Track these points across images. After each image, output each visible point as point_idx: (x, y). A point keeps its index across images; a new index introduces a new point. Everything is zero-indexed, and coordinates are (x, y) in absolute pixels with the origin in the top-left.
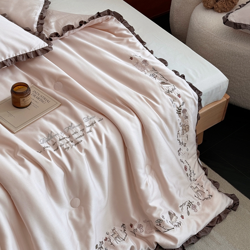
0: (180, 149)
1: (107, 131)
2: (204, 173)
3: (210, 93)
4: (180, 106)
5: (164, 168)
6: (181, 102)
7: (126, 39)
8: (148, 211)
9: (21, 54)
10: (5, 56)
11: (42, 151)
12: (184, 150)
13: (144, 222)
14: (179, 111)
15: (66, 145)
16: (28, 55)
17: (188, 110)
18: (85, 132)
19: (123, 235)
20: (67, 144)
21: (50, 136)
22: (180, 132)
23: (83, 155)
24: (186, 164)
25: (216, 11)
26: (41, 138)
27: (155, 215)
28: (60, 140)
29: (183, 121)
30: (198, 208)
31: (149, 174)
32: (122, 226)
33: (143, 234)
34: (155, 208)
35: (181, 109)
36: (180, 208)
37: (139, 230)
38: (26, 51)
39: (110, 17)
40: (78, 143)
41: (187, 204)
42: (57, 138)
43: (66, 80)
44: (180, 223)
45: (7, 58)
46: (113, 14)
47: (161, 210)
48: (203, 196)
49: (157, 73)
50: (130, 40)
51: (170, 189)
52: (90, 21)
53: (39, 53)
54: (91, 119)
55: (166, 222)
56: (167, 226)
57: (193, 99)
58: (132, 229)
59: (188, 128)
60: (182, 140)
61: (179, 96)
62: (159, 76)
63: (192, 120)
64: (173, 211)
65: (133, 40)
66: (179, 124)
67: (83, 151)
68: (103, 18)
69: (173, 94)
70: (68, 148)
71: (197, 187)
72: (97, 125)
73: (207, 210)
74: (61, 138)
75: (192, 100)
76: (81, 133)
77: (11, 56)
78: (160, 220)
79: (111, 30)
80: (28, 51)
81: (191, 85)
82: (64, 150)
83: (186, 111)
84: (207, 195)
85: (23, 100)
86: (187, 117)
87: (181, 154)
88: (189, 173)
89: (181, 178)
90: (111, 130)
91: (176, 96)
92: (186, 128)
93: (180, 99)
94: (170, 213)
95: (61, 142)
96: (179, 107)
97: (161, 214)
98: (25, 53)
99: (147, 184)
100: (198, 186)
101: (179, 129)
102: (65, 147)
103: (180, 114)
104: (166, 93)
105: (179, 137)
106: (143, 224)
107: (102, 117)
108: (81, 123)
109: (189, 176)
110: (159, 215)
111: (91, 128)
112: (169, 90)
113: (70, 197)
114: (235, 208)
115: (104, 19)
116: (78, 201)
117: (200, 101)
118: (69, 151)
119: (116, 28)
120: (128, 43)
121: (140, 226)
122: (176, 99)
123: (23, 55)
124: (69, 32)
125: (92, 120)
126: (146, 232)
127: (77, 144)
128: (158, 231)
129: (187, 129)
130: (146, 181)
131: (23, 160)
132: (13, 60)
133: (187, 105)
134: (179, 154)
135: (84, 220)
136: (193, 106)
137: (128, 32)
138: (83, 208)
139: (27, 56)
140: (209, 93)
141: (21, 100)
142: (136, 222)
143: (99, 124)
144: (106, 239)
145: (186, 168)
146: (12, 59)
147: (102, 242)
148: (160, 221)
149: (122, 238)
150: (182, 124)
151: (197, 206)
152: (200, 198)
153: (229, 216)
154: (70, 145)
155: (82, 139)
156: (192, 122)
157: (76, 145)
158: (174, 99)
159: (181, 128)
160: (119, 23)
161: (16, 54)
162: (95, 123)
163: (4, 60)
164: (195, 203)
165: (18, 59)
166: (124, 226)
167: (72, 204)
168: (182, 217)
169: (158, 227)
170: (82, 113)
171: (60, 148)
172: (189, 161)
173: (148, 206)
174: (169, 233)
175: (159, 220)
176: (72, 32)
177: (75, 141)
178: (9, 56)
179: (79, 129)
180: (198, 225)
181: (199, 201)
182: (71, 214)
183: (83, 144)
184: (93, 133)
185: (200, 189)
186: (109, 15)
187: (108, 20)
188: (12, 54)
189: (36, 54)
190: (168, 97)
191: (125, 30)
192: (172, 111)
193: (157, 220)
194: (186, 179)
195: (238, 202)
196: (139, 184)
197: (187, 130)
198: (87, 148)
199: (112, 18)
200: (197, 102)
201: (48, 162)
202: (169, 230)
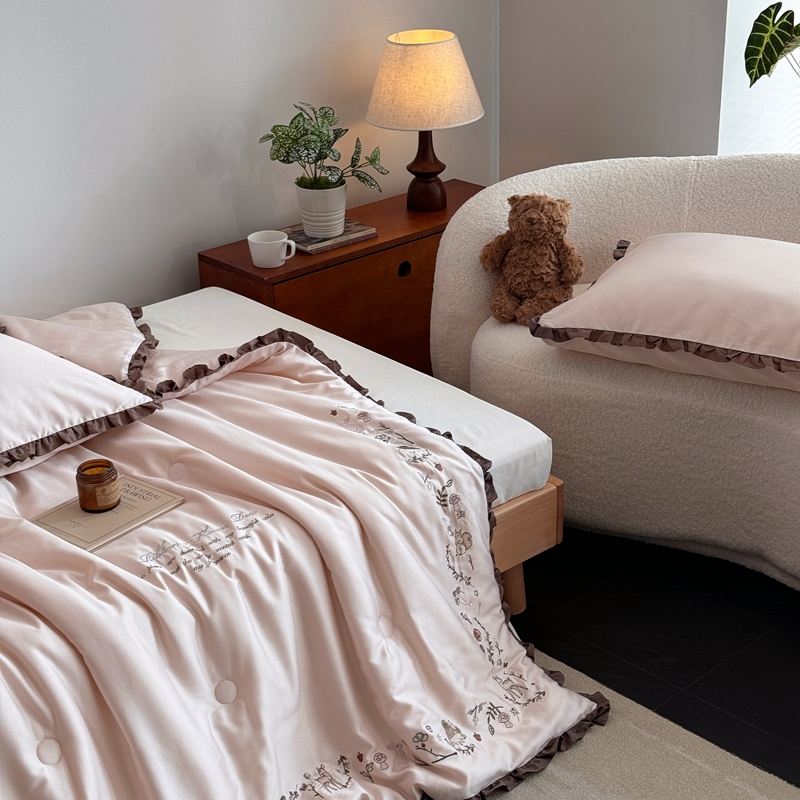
0: (458, 590)
1: (282, 534)
2: (525, 652)
3: (513, 468)
4: (443, 488)
5: (420, 619)
6: (446, 480)
7: (321, 385)
8: (392, 717)
9: (96, 417)
10: (62, 423)
11: (147, 573)
12: (467, 593)
13: (388, 748)
14: (443, 499)
15: (196, 563)
16: (112, 420)
17: (462, 497)
18: (236, 538)
19: (344, 779)
20: (199, 560)
21: (161, 549)
22: (453, 549)
23: (235, 581)
24: (479, 628)
25: (521, 324)
26: (142, 554)
27: (409, 723)
28: (183, 553)
29: (454, 521)
30: (513, 719)
31: (390, 637)
32: (339, 762)
33: (389, 773)
34: (407, 708)
35: (446, 495)
36: (470, 718)
37: (377, 765)
38: (105, 413)
39: (285, 344)
40: (221, 558)
41: (485, 709)
42: (177, 551)
43: (193, 456)
44: (471, 748)
45: (67, 426)
46: (290, 338)
47: (422, 713)
48: (525, 697)
49: (391, 432)
50: (332, 385)
51: (441, 671)
52: (242, 354)
53: (135, 415)
54: (247, 516)
55: (436, 739)
56: (440, 748)
57: (471, 474)
58: (362, 767)
59: (469, 539)
60: (460, 568)
61: (438, 466)
62: (395, 437)
63: (475, 521)
64: (454, 723)
65: (338, 384)
66: (446, 530)
67: (233, 573)
68: (270, 348)
69: (425, 463)
70: (201, 567)
71: (509, 679)
72: (260, 525)
73: (534, 722)
74: (185, 550)
75: (469, 476)
76: (228, 541)
77: (76, 423)
78: (423, 735)
79: (288, 373)
80: (110, 412)
81: (466, 450)
82: (192, 571)
83: (459, 499)
84: (532, 693)
85: (103, 491)
86: (462, 514)
87: (461, 600)
88: (486, 646)
89: (465, 651)
90: (293, 535)
91: (433, 468)
92: (464, 539)
93: (442, 474)
94: (445, 725)
95: (184, 557)
96: (441, 490)
97: (423, 722)
98: (104, 415)
99: (383, 654)
100: (511, 678)
101: (448, 540)
102: (193, 565)
103: (446, 505)
104: (409, 462)
105: (450, 559)
106: (386, 752)
107: (271, 511)
108: (226, 524)
109: (488, 654)
110: (419, 723)
111: (248, 532)
112: (415, 458)
113: (213, 679)
114: (601, 718)
115: (273, 351)
116: (231, 689)
117: (489, 480)
118: (202, 573)
119: (300, 366)
120: (328, 391)
121: (380, 757)
122: (432, 473)
123: (99, 420)
124: (199, 382)
125: (251, 518)
126: (394, 770)
127: (220, 560)
128: (424, 765)
129: (467, 542)
130: (381, 646)
131: (106, 589)
132: (80, 431)
133: (458, 486)
134: (457, 600)
135: (247, 732)
136: (474, 490)
137: (327, 372)
138: (243, 704)
139: (109, 421)
140: (508, 466)
141: (99, 490)
142: (369, 746)
143: (267, 525)
144: (304, 788)
145: (477, 636)
146: (76, 429)
147: (296, 793)
148: (422, 738)
149: (340, 784)
150: (453, 531)
151: (511, 715)
152: (518, 700)
153: (587, 737)
154: (205, 562)
155: (231, 550)
156: (477, 525)
157: (217, 562)
158: (429, 474)
159: (452, 539)
160: (305, 355)
161: (85, 419)
162: (257, 521)
163: (59, 429)
164: (506, 708)
165: (90, 428)
166: (345, 761)
167: (219, 696)
168: (478, 737)
169: (420, 754)
170: (228, 508)
171: (183, 567)
172: (486, 621)
173: (392, 704)
174: (447, 763)
175: (420, 736)
176: (204, 381)
177: (214, 554)
178: (71, 423)
179: (222, 534)
180: (515, 750)
181: (517, 707)
182: (217, 718)
183: (233, 558)
184: (253, 540)
185: (516, 682)
186: (283, 340)
187: (280, 351)
188: (77, 419)
189: (127, 416)
190: (416, 471)
191: (320, 368)
192: (426, 499)
193: (416, 737)
194: (480, 658)
195: (609, 705)
196: (367, 652)
197: (468, 545)
198: (241, 567)
199: (289, 348)
200: (482, 483)
201: (158, 592)
202: (445, 757)
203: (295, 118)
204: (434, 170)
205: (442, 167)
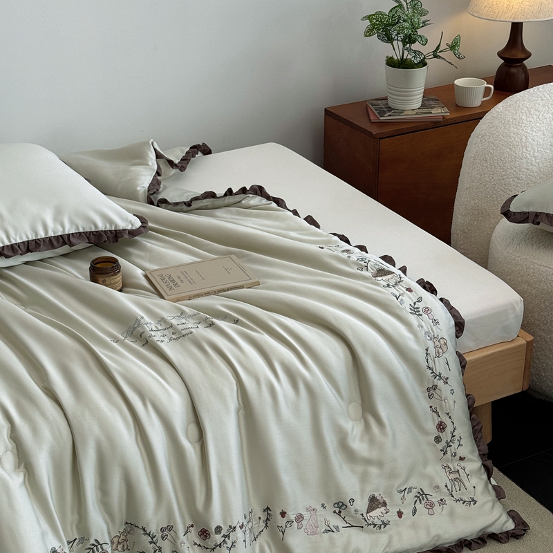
203: (394, 8)
204: (521, 56)
205: (528, 55)
